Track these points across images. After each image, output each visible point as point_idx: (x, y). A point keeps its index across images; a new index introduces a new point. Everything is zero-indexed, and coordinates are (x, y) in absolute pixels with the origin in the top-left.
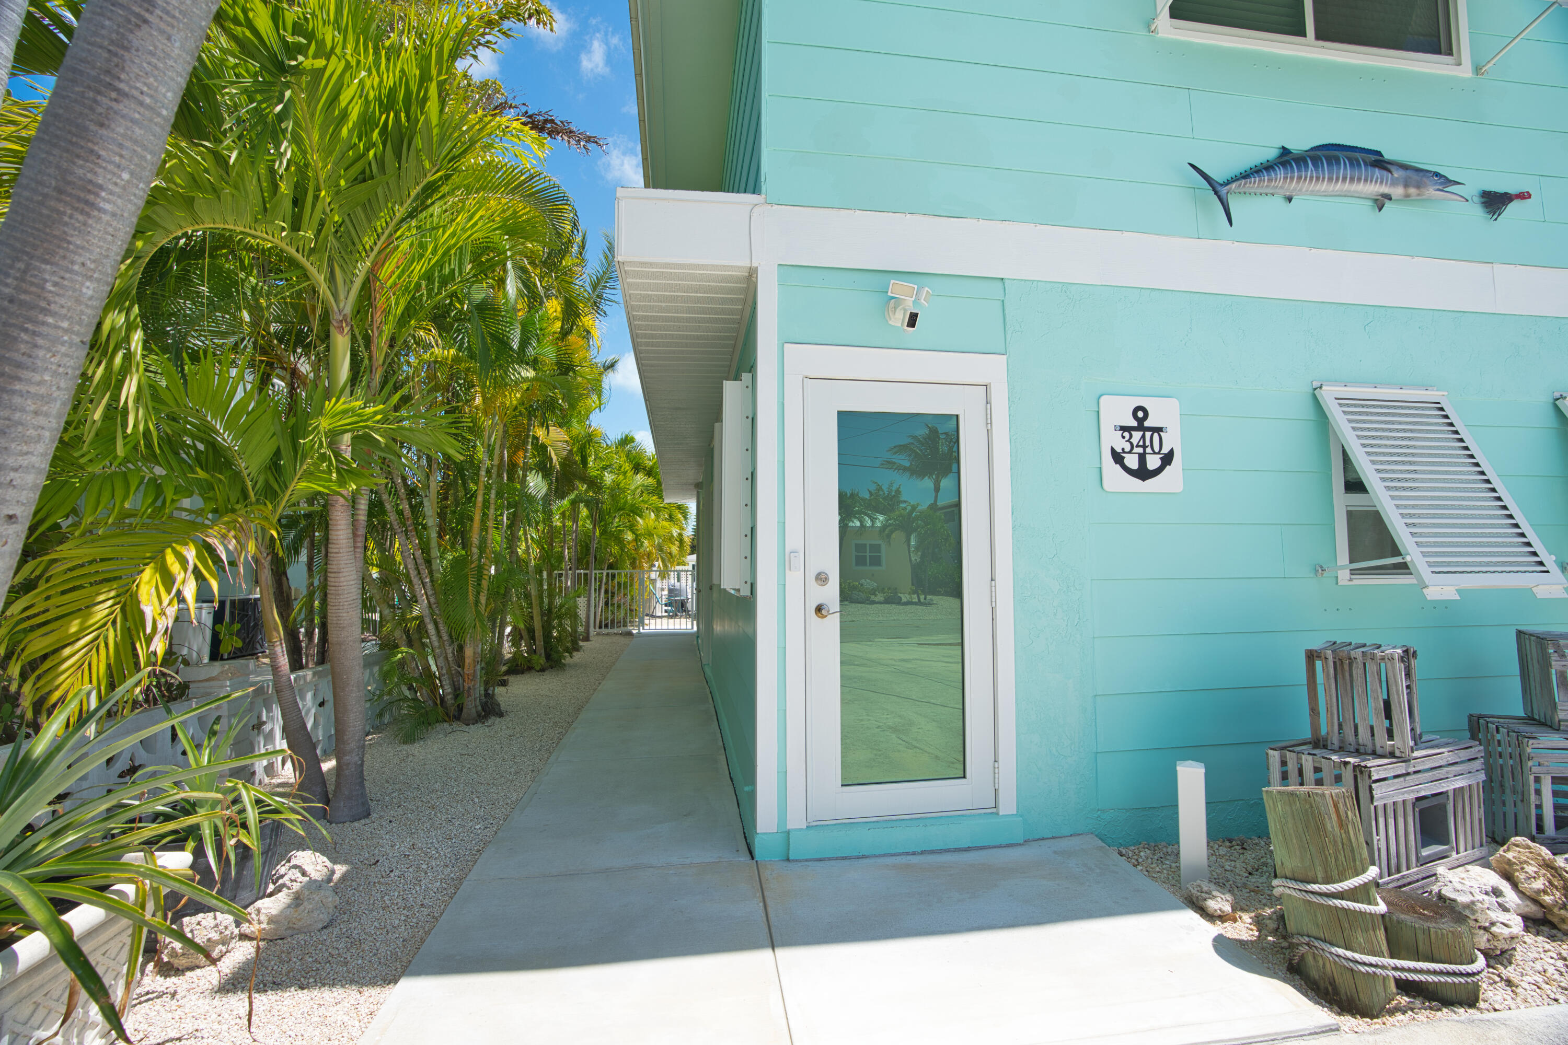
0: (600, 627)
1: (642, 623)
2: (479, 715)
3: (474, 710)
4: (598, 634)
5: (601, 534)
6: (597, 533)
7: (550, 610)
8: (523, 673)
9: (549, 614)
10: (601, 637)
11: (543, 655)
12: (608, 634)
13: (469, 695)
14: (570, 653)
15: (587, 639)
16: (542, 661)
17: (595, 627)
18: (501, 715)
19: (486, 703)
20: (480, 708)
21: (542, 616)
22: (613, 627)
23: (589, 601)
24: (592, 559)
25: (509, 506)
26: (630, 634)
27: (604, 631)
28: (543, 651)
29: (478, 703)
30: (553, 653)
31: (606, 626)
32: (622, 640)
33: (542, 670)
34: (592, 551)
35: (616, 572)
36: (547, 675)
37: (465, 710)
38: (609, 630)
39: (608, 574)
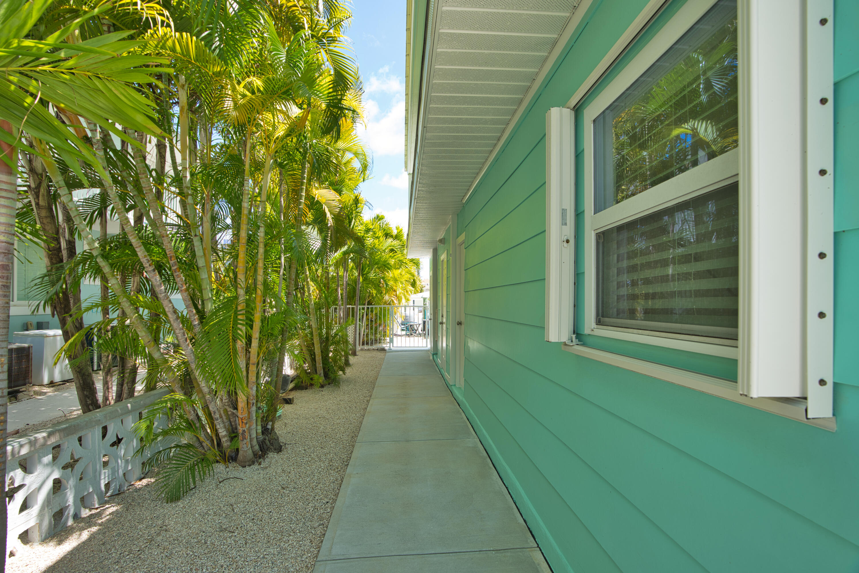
0: (363, 344)
1: (392, 341)
2: (255, 454)
3: (250, 452)
4: (362, 350)
5: (364, 280)
6: (361, 280)
7: (327, 338)
8: (306, 389)
9: (326, 342)
10: (364, 352)
11: (322, 375)
12: (368, 350)
13: (244, 438)
14: (343, 370)
15: (354, 354)
16: (322, 379)
17: (359, 345)
18: (279, 449)
19: (264, 441)
20: (257, 448)
21: (321, 344)
22: (372, 344)
23: (356, 327)
24: (357, 298)
25: (286, 251)
26: (383, 350)
27: (366, 347)
28: (322, 372)
29: (255, 442)
30: (330, 373)
31: (367, 344)
32: (380, 355)
33: (322, 386)
34: (358, 292)
35: (374, 306)
36: (326, 391)
37: (241, 453)
38: (370, 347)
39: (368, 308)
